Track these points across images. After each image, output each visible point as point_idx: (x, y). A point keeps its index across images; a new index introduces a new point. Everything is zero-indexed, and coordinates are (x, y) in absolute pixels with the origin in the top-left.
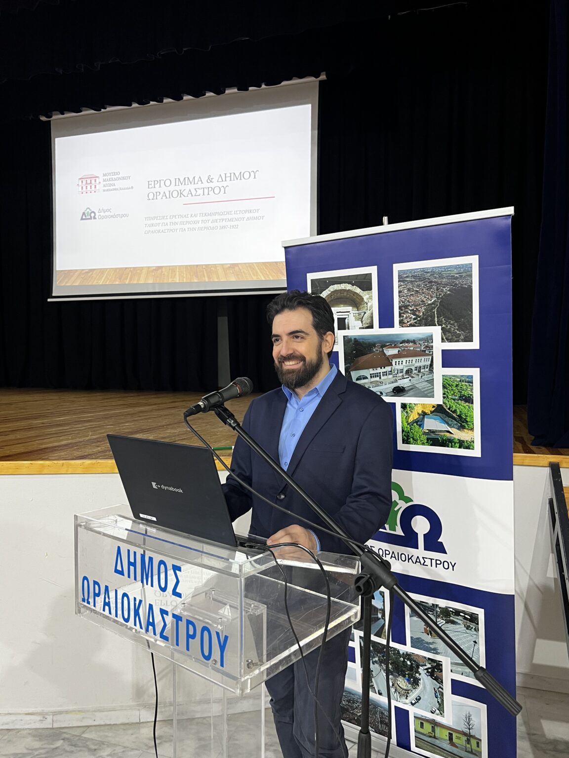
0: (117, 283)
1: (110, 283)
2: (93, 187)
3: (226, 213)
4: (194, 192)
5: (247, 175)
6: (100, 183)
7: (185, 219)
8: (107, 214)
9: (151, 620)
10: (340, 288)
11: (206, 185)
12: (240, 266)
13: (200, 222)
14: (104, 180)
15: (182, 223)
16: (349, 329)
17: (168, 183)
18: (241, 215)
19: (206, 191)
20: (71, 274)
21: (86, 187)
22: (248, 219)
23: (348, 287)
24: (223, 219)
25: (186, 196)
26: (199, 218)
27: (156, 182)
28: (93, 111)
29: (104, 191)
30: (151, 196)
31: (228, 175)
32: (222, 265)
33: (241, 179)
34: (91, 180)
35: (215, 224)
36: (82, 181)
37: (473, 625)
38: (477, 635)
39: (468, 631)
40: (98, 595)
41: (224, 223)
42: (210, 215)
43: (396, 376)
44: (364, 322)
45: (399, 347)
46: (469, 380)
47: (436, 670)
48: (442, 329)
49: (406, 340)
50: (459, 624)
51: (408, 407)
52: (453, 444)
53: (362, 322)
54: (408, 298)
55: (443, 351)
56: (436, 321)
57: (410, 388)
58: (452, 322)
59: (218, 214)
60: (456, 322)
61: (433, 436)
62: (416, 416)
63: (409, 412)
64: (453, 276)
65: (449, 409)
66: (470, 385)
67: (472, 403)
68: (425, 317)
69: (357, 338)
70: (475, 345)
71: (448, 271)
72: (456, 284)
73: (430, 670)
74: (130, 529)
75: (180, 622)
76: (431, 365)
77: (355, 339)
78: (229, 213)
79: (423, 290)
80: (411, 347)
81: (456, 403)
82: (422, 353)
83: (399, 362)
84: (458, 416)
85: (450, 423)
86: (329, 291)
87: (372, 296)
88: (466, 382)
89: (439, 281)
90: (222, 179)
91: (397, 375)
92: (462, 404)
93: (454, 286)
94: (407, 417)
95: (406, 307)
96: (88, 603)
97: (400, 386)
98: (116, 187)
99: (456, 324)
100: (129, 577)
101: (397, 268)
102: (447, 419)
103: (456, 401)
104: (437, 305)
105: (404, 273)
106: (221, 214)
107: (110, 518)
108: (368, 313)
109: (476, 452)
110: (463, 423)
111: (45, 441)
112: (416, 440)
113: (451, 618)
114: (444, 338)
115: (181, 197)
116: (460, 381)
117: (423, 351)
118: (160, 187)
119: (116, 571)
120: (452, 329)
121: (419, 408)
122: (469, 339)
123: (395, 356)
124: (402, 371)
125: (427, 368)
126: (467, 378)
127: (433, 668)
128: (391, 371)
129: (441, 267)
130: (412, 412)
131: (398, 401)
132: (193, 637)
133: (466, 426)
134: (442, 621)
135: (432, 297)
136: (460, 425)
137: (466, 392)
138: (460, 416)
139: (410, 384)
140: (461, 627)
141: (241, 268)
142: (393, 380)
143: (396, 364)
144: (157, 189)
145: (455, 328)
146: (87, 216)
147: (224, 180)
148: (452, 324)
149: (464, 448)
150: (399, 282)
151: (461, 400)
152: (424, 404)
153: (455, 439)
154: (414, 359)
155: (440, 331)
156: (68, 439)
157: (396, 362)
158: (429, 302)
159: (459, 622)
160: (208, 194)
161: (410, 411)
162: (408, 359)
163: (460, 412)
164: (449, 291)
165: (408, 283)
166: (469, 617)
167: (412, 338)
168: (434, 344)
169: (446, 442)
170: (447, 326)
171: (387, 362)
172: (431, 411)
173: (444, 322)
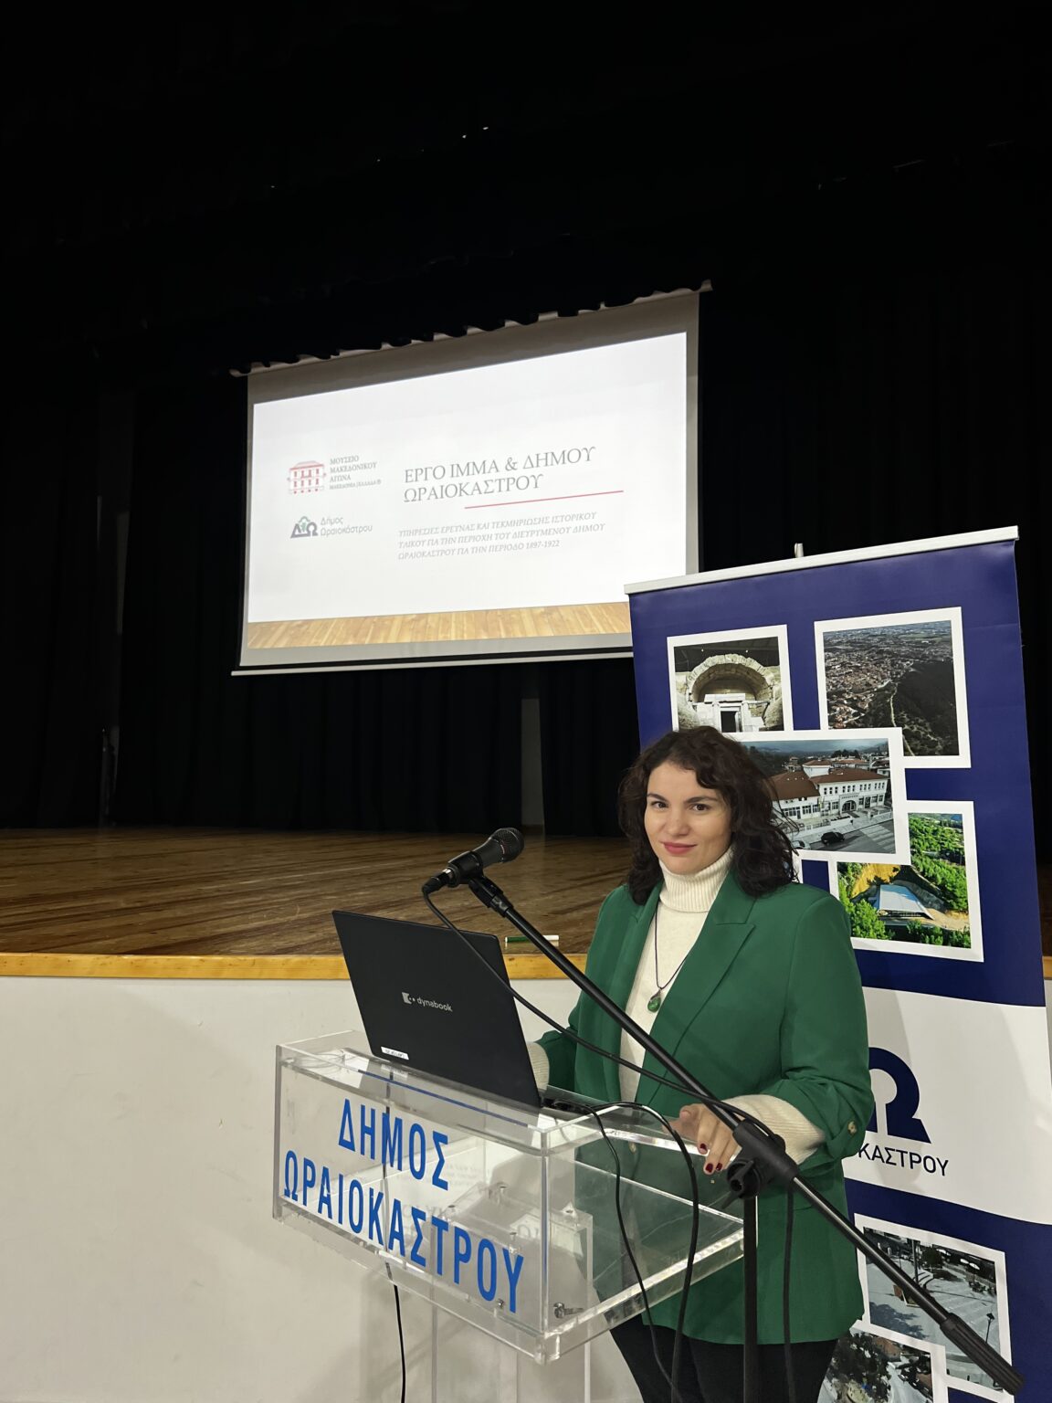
0: (350, 643)
1: (339, 644)
2: (314, 482)
3: (537, 521)
4: (483, 489)
5: (574, 456)
6: (325, 474)
7: (467, 533)
8: (336, 526)
9: (397, 1229)
10: (724, 662)
11: (504, 474)
12: (561, 610)
13: (494, 537)
14: (333, 471)
15: (463, 539)
16: (741, 730)
17: (439, 472)
18: (565, 524)
19: (504, 485)
20: (273, 629)
21: (303, 482)
22: (576, 530)
23: (738, 659)
24: (533, 532)
25: (469, 492)
26: (490, 531)
27: (419, 472)
28: (315, 359)
29: (332, 487)
30: (410, 495)
31: (542, 456)
32: (531, 609)
33: (564, 463)
34: (310, 471)
35: (518, 541)
36: (296, 473)
37: (984, 1283)
38: (994, 1303)
39: (977, 1294)
40: (311, 1184)
41: (534, 539)
42: (512, 523)
43: (827, 815)
44: (767, 719)
45: (831, 764)
46: (957, 823)
47: (919, 1370)
48: (904, 732)
49: (842, 750)
50: (959, 1280)
51: (850, 869)
52: (933, 937)
53: (764, 719)
54: (842, 679)
55: (907, 771)
56: (893, 718)
57: (852, 835)
58: (920, 721)
59: (525, 522)
60: (928, 720)
61: (896, 922)
62: (865, 887)
63: (852, 878)
64: (920, 642)
65: (923, 874)
66: (957, 832)
67: (964, 864)
68: (873, 711)
69: (756, 746)
70: (962, 760)
71: (909, 634)
72: (924, 656)
73: (907, 1370)
74: (365, 1070)
75: (444, 1231)
76: (888, 795)
77: (753, 748)
78: (542, 520)
79: (867, 665)
80: (851, 763)
81: (935, 863)
82: (872, 775)
83: (831, 789)
84: (938, 886)
85: (926, 898)
86: (706, 666)
87: (779, 676)
88: (950, 826)
89: (895, 651)
90: (532, 462)
91: (829, 812)
92: (946, 866)
93: (921, 659)
94: (850, 889)
95: (840, 694)
96: (295, 1198)
97: (834, 831)
98: (353, 481)
99: (927, 724)
100: (363, 1153)
101: (822, 628)
102: (919, 891)
103: (935, 860)
104: (894, 692)
105: (835, 637)
106: (530, 522)
107: (333, 1052)
108: (774, 703)
109: (975, 953)
110: (948, 899)
111: (224, 921)
112: (867, 930)
113: (944, 1268)
114: (909, 747)
115: (460, 495)
116: (940, 824)
117: (872, 770)
118: (426, 479)
119: (342, 1143)
120: (922, 733)
121: (870, 871)
122: (952, 750)
123: (823, 779)
124: (836, 805)
125: (881, 800)
126: (952, 818)
127: (912, 1365)
128: (817, 805)
129: (897, 627)
130: (857, 878)
131: (833, 858)
132: (466, 1258)
133: (955, 904)
134: (927, 1273)
135: (883, 678)
136: (942, 902)
137: (950, 844)
138: (942, 887)
139: (852, 829)
140: (963, 1287)
141: (562, 613)
142: (821, 820)
143: (825, 793)
144: (421, 483)
145: (926, 732)
146: (303, 530)
147: (535, 464)
148: (920, 724)
149: (952, 946)
150: (825, 651)
151: (943, 858)
152: (877, 865)
153: (935, 928)
154: (857, 784)
155: (901, 736)
156: (263, 919)
157: (825, 789)
158: (880, 686)
159: (959, 1276)
160: (508, 490)
161: (853, 876)
162: (846, 784)
163: (943, 879)
164: (912, 666)
165: (842, 653)
166: (977, 1267)
167: (851, 747)
168: (891, 759)
169: (920, 933)
170: (912, 728)
171: (810, 788)
172: (890, 878)
173: (908, 720)
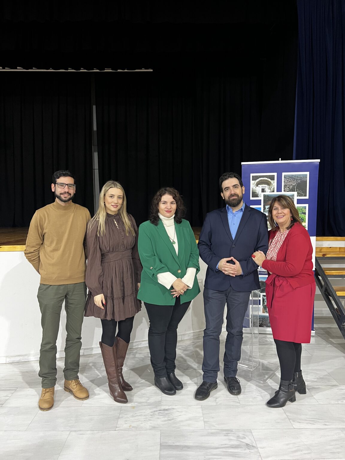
10: (263, 179)
16: (266, 192)
23: (266, 179)
53: (270, 190)
54: (287, 183)
55: (297, 199)
60: (302, 191)
64: (301, 177)
66: (305, 209)
67: (306, 214)
68: (292, 189)
69: (268, 195)
72: (302, 180)
79: (292, 181)
86: (259, 180)
87: (274, 182)
89: (297, 179)
95: (286, 186)
101: (284, 174)
104: (296, 186)
105: (286, 176)
108: (273, 187)
114: (298, 195)
116: (302, 208)
120: (300, 193)
122: (306, 196)
129: (298, 175)
135: (294, 183)
150: (284, 178)
151: (302, 214)
164: (300, 182)
165: (287, 179)
168: (294, 197)
173: (298, 190)
